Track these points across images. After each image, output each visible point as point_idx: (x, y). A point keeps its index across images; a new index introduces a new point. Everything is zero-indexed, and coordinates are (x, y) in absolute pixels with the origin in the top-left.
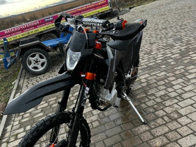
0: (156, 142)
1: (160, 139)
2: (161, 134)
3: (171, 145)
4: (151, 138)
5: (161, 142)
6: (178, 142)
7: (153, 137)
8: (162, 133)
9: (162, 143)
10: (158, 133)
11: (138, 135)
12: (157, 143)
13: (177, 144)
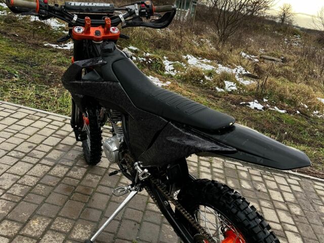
0: (39, 223)
1: (37, 231)
2: (44, 238)
3: (15, 230)
4: (53, 226)
5: (33, 227)
6: (7, 239)
7: (51, 228)
8: (43, 240)
9: (30, 227)
10: (48, 237)
11: (76, 220)
12: (36, 224)
13: (5, 234)
